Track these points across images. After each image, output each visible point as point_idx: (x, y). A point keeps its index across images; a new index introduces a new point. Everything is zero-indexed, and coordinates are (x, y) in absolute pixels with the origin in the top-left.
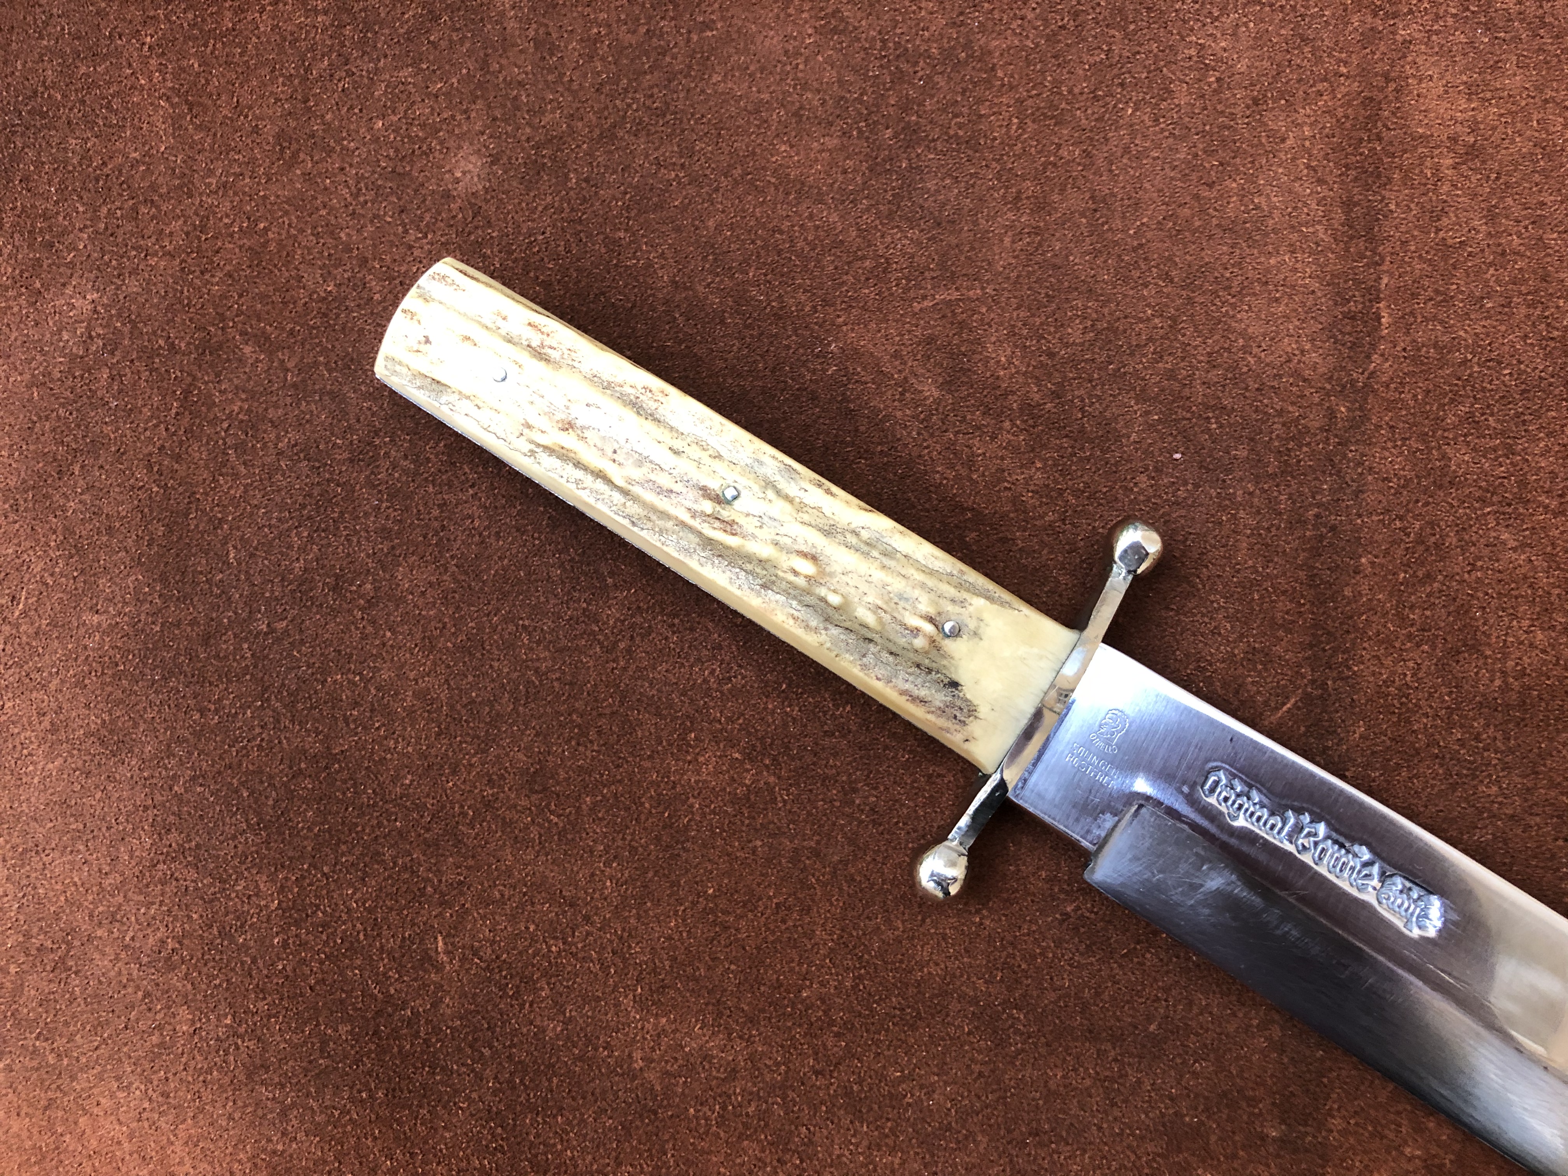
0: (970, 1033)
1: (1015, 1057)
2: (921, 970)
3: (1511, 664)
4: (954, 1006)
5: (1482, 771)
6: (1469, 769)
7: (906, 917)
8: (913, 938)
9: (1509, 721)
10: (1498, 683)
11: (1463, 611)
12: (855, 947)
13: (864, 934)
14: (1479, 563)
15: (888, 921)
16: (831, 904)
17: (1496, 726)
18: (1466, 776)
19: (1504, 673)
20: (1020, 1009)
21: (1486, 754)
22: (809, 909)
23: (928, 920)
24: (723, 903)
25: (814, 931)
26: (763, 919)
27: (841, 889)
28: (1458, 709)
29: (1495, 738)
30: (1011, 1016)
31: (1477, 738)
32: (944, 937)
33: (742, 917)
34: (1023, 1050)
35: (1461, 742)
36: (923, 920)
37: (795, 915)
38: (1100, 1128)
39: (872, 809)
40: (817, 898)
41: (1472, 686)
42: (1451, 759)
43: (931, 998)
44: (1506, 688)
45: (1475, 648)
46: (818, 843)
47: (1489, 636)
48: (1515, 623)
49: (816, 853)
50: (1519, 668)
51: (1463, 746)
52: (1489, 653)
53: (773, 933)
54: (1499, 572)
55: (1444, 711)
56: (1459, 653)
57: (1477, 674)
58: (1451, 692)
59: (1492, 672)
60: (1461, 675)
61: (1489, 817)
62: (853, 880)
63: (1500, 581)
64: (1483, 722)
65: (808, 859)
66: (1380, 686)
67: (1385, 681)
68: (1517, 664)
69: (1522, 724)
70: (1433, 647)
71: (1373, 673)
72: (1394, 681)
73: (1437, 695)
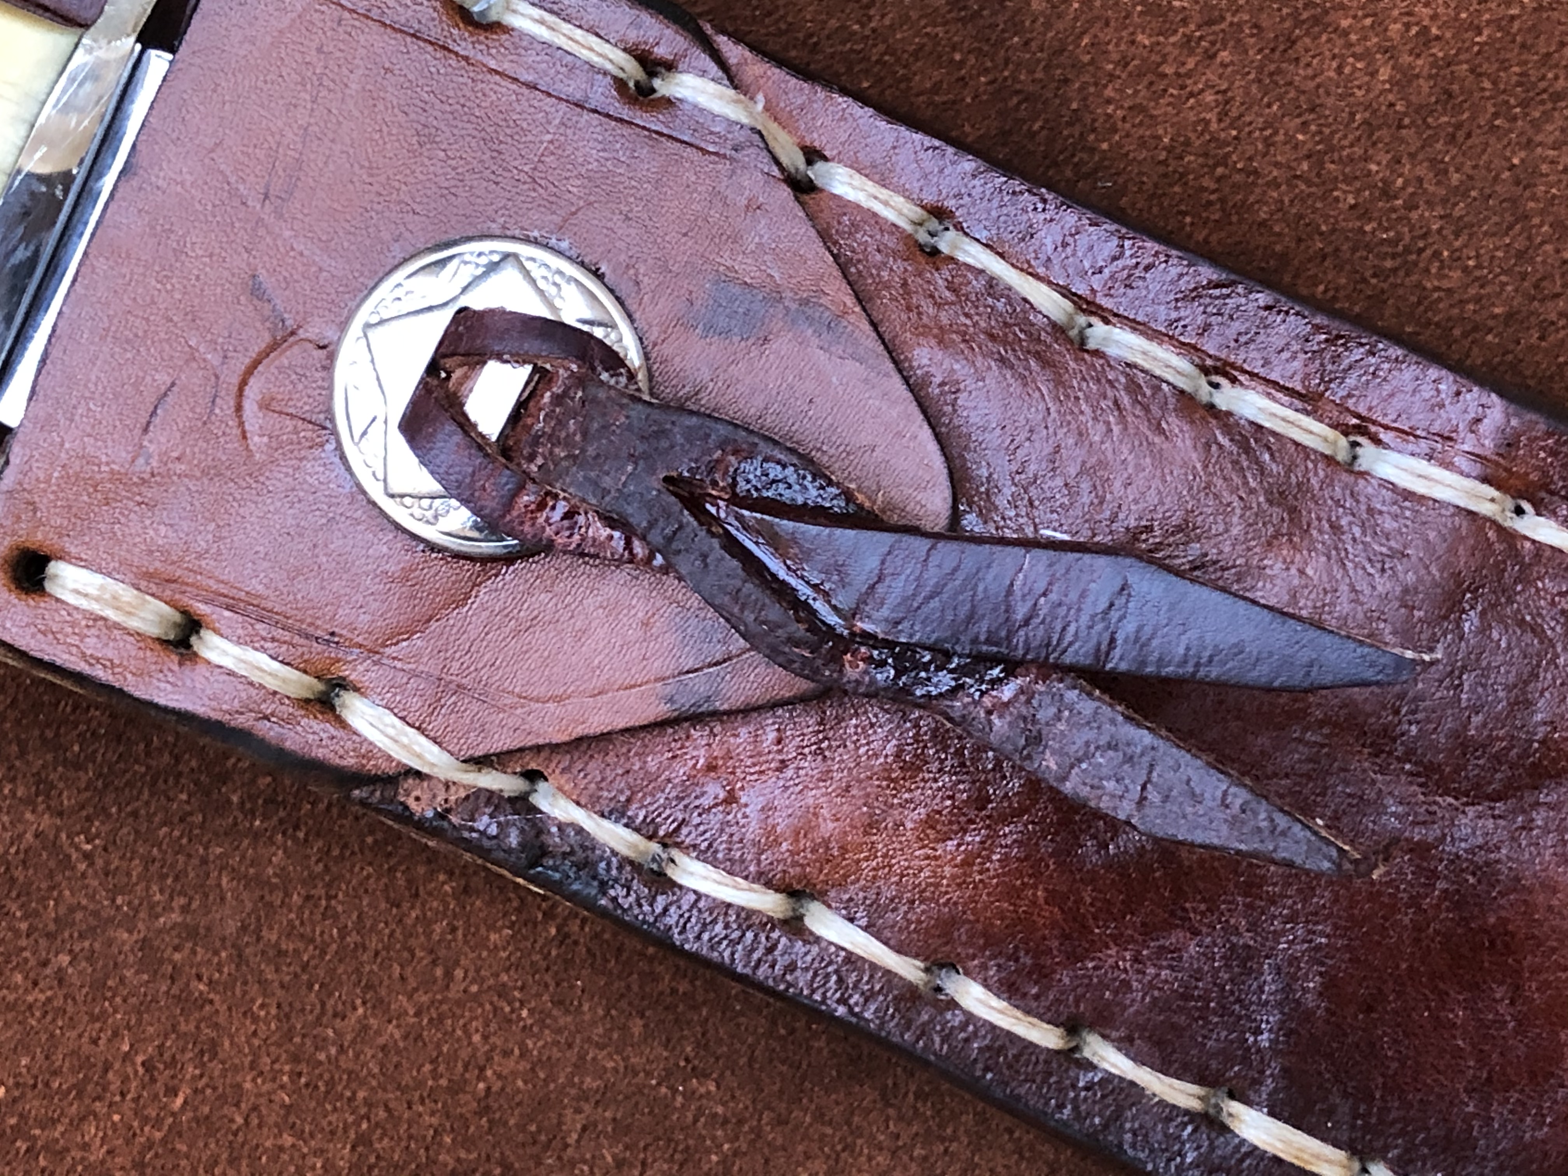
2: (481, 1077)
3: (1395, 28)
4: (574, 1123)
5: (1421, 251)
6: (1394, 256)
7: (412, 983)
8: (441, 1018)
9: (1434, 138)
10: (1384, 74)
12: (331, 1084)
13: (342, 1050)
15: (380, 1005)
16: (255, 1019)
17: (1412, 156)
18: (1395, 270)
19: (1389, 51)
20: (703, 1075)
21: (1414, 215)
22: (214, 1045)
23: (459, 973)
24: (34, 1106)
25: (239, 1086)
26: (128, 1104)
27: (262, 982)
28: (1328, 151)
29: (1420, 180)
30: (690, 1095)
31: (1387, 193)
32: (503, 992)
33: (83, 1119)
34: (736, 1153)
35: (1360, 211)
36: (449, 975)
37: (191, 1070)
40: (222, 1020)
41: (1341, 97)
42: (1354, 250)
43: (522, 1128)
44: (1403, 78)
45: (1321, 24)
50: (1414, 30)
51: (1366, 216)
52: (1345, 23)
53: (157, 1123)
55: (1305, 166)
56: (1293, 44)
57: (1339, 70)
58: (1305, 124)
59: (1366, 56)
60: (1311, 84)
62: (281, 953)
64: (1385, 158)
65: (176, 949)
66: (1164, 162)
67: (1170, 150)
68: (1407, 26)
69: (1461, 135)
70: (1241, 48)
71: (1142, 143)
72: (1187, 143)
73: (1280, 137)
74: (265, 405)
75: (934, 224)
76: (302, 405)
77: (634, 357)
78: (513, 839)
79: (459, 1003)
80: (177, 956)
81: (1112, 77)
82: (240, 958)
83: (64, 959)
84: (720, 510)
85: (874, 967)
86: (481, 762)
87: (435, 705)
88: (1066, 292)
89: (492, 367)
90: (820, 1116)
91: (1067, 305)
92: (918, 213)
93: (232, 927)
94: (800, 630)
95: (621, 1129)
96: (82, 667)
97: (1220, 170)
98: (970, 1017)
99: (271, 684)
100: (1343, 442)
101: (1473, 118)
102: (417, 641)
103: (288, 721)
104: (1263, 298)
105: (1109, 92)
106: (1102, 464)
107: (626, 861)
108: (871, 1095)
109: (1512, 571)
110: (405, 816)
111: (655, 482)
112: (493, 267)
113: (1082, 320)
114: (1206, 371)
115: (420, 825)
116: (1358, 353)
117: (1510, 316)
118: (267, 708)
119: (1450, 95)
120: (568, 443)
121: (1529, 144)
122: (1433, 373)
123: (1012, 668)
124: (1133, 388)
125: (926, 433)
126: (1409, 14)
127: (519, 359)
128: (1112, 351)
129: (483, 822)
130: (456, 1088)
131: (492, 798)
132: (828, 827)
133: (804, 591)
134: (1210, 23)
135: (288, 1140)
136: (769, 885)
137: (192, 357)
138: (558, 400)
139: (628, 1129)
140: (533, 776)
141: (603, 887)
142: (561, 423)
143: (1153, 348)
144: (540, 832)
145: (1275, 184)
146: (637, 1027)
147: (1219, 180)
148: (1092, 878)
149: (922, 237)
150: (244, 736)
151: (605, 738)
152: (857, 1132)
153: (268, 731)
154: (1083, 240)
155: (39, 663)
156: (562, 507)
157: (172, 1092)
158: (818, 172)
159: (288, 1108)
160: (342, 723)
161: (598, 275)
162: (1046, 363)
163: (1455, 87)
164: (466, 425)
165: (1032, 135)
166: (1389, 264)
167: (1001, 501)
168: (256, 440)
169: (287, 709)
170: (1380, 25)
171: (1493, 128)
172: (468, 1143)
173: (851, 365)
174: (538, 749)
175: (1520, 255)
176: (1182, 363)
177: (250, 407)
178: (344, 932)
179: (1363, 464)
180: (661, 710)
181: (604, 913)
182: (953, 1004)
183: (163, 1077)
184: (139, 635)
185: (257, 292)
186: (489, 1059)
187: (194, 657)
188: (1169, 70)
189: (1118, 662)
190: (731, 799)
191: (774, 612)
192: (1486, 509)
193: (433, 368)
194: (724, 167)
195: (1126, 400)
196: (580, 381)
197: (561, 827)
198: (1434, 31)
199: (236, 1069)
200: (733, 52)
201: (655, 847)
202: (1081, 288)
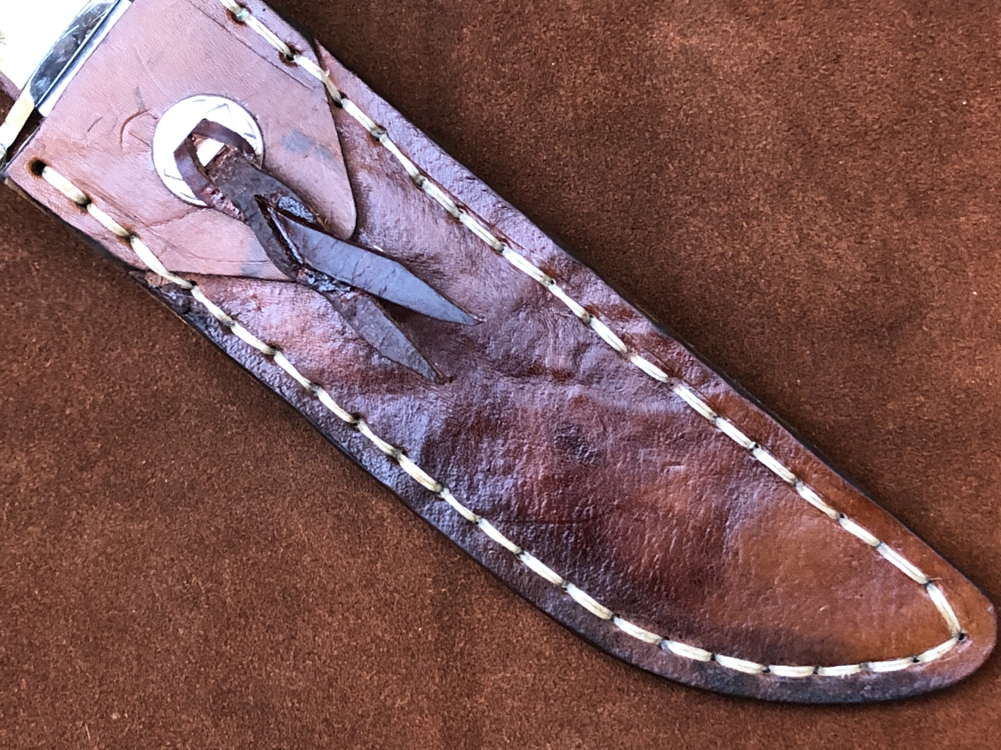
0: (196, 426)
1: (232, 439)
2: (156, 384)
3: (579, 100)
4: (184, 409)
5: (564, 182)
6: (554, 181)
7: (140, 345)
8: (147, 360)
9: (581, 143)
10: (571, 115)
11: (541, 63)
12: (103, 373)
13: (109, 362)
14: (552, 25)
15: (127, 350)
16: (82, 342)
17: (572, 147)
18: (553, 187)
19: (575, 107)
20: (233, 404)
21: (566, 169)
22: (65, 348)
23: (157, 346)
25: (70, 365)
27: (87, 331)
28: (542, 138)
29: (572, 157)
30: (227, 410)
31: (558, 159)
32: (171, 356)
36: (154, 346)
37: (55, 354)
38: (295, 479)
39: (106, 268)
40: (70, 340)
41: (552, 119)
42: (541, 176)
43: (165, 406)
44: (577, 119)
45: (553, 91)
46: (67, 298)
47: (562, 79)
48: (581, 68)
49: (67, 308)
50: (586, 102)
51: (548, 164)
52: (562, 93)
53: (39, 370)
54: (567, 29)
55: (532, 141)
56: (541, 95)
57: (555, 109)
58: (536, 126)
59: (566, 107)
60: (543, 112)
61: (571, 216)
62: (96, 323)
63: (568, 37)
64: (561, 146)
65: (60, 311)
66: (482, 126)
67: (485, 122)
68: (584, 99)
69: (592, 145)
70: (521, 92)
71: (476, 117)
72: (493, 121)
73: (526, 128)
74: (131, 133)
75: (380, 131)
76: (144, 136)
77: (259, 150)
78: (180, 303)
79: (155, 357)
80: (60, 314)
81: (472, 90)
82: (81, 320)
83: (20, 304)
84: (271, 210)
85: (293, 379)
86: (176, 273)
87: (164, 250)
88: (417, 167)
89: (209, 140)
90: (269, 428)
91: (417, 172)
92: (373, 125)
93: (81, 309)
94: (286, 258)
95: (200, 415)
96: (47, 205)
97: (501, 135)
98: (321, 404)
99: (110, 228)
100: (498, 243)
101: (598, 139)
102: (163, 227)
103: (112, 242)
104: (484, 187)
105: (470, 95)
106: (413, 229)
107: (217, 320)
108: (288, 425)
109: (541, 302)
110: (146, 285)
111: (251, 195)
112: (220, 107)
113: (421, 177)
114: (458, 206)
115: (150, 289)
116: (510, 214)
117: (588, 215)
118: (107, 236)
119: (592, 128)
120: (227, 174)
121: (616, 154)
122: (534, 228)
123: (353, 289)
124: (431, 206)
125: (352, 203)
126: (587, 95)
127: (220, 141)
128: (428, 192)
129: (172, 294)
130: (146, 386)
131: (176, 287)
132: (289, 327)
133: (291, 245)
134: (513, 80)
135: (83, 387)
136: (264, 341)
137: (110, 110)
138: (228, 158)
139: (202, 416)
140: (194, 283)
141: (207, 327)
142: (227, 166)
143: (441, 194)
144: (190, 303)
145: (519, 144)
146: (215, 381)
147: (500, 138)
148: (374, 368)
149: (374, 134)
150: (97, 243)
151: (219, 276)
152: (279, 436)
153: (105, 243)
154: (428, 151)
155: (34, 200)
156: (221, 195)
157: (47, 360)
158: (344, 102)
159: (86, 377)
160: (131, 247)
161: (255, 119)
162: (404, 189)
163: (595, 127)
164: (195, 158)
165: (438, 103)
166: (551, 184)
167: (375, 232)
168: (125, 145)
169: (114, 238)
170: (575, 96)
171: (604, 144)
172: (145, 405)
173: (333, 173)
174: (196, 274)
175: (600, 193)
176: (451, 202)
177: (125, 131)
178: (120, 322)
179: (504, 253)
180: (239, 272)
181: (205, 336)
182: (317, 398)
183: (44, 354)
184: (70, 200)
185: (137, 93)
186: (160, 379)
187: (86, 212)
188: (493, 93)
189: (385, 296)
190: (259, 309)
191: (280, 250)
192: (539, 279)
193: (190, 136)
194: (308, 93)
195: (427, 209)
196: (237, 155)
197: (199, 303)
198: (594, 103)
199: (70, 358)
200: (324, 53)
201: (229, 319)
202: (423, 167)
